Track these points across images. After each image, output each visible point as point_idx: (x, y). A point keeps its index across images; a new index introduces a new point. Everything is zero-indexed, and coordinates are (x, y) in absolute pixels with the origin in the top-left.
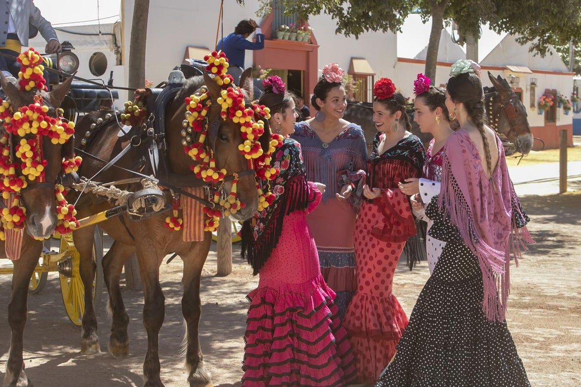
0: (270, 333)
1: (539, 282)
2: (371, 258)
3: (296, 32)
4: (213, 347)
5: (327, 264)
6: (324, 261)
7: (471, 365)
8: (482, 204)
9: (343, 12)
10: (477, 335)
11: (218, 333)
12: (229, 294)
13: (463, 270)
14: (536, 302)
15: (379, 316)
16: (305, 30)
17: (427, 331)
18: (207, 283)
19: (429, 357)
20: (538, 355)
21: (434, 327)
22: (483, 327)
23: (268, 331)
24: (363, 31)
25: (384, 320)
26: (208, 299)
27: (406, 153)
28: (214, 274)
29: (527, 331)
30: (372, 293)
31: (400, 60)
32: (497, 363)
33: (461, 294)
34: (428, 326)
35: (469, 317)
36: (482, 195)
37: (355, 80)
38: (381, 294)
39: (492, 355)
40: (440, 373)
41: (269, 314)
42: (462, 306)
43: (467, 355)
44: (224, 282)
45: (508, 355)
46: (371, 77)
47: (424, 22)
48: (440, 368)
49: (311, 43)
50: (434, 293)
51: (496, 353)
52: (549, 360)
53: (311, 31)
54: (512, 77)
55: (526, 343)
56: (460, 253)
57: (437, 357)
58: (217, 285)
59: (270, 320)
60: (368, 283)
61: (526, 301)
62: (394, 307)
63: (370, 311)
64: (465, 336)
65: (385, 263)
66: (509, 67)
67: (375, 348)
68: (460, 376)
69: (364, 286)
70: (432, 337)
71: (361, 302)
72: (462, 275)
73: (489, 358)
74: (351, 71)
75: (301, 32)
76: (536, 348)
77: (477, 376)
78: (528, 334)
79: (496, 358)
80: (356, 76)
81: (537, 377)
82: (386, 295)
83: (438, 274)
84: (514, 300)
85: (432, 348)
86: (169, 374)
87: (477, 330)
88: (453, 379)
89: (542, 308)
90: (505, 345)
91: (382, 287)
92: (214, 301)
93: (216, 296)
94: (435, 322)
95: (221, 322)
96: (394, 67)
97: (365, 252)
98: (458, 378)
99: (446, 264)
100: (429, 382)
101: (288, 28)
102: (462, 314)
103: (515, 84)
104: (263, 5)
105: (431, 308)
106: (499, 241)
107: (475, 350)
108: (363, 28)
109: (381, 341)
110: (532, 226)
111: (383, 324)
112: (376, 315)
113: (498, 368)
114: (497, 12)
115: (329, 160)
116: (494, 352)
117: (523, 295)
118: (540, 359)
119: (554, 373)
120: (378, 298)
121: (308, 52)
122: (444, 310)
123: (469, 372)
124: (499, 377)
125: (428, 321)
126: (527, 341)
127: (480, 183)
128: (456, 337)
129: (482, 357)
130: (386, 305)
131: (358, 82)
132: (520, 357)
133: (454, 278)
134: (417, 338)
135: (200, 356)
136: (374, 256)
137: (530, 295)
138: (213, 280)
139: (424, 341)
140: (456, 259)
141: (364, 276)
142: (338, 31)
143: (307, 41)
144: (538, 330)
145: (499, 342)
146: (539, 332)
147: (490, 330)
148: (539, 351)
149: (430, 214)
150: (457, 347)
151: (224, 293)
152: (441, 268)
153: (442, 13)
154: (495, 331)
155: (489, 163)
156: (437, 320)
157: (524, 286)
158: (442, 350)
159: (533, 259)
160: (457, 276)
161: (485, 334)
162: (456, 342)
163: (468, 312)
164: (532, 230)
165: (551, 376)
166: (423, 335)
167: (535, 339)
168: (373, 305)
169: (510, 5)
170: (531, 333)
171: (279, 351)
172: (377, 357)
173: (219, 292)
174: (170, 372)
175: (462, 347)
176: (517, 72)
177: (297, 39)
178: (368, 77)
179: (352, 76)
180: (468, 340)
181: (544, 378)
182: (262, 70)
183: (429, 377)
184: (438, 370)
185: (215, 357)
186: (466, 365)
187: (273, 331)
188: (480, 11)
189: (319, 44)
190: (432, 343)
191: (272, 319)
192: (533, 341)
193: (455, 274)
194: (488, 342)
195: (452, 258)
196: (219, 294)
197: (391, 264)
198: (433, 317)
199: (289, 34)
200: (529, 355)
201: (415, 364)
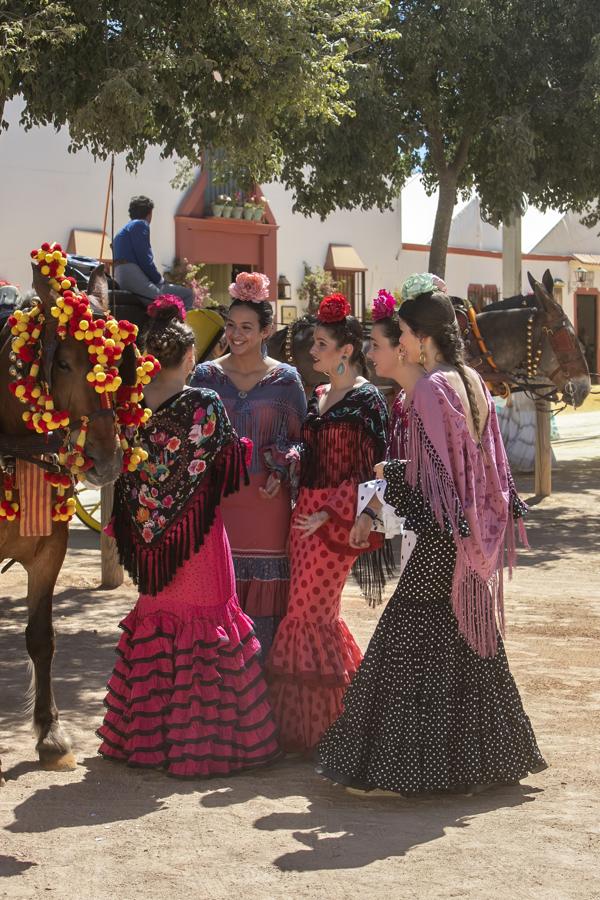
0: (169, 680)
1: (589, 595)
2: (308, 566)
3: (243, 206)
4: (81, 698)
5: (247, 575)
6: (243, 571)
7: (454, 725)
8: (468, 482)
9: (303, 179)
10: (464, 680)
11: (92, 677)
12: (116, 616)
13: (442, 584)
14: (579, 626)
15: (315, 651)
16: (257, 201)
17: (391, 677)
18: (84, 600)
19: (394, 716)
20: (569, 709)
21: (400, 670)
22: (474, 670)
23: (166, 677)
24: (334, 209)
25: (323, 656)
26: (83, 624)
27: (357, 412)
28: (98, 585)
29: (557, 671)
30: (305, 616)
31: (407, 247)
32: (492, 724)
33: (441, 620)
34: (392, 669)
35: (452, 654)
36: (467, 468)
37: (334, 278)
38: (320, 619)
39: (485, 712)
40: (410, 738)
41: (169, 651)
42: (442, 638)
43: (449, 710)
44: (110, 598)
45: (510, 711)
46: (360, 274)
47: (429, 194)
48: (411, 730)
49: (267, 223)
50: (400, 620)
51: (492, 709)
52: (585, 715)
53: (266, 203)
54: (583, 272)
55: (553, 691)
56: (436, 559)
57: (406, 715)
58: (99, 603)
59: (169, 661)
60: (300, 602)
61: (565, 625)
62: (338, 638)
63: (302, 644)
64: (447, 683)
65: (328, 574)
66: (577, 256)
67: (310, 700)
68: (439, 743)
69: (296, 606)
70: (398, 685)
71: (288, 629)
72: (440, 591)
73: (480, 716)
74: (329, 266)
75: (250, 205)
76: (567, 697)
77: (463, 744)
78: (559, 676)
79: (492, 716)
80: (336, 273)
81: (561, 741)
82: (326, 620)
83: (404, 591)
84: (546, 623)
85: (398, 702)
86: (12, 740)
87: (464, 673)
88: (430, 747)
89: (587, 636)
90: (506, 696)
91: (321, 609)
92: (91, 627)
93: (95, 620)
94: (401, 663)
95: (97, 660)
96: (397, 259)
97: (301, 555)
98: (436, 745)
99: (416, 576)
100: (394, 752)
101: (229, 199)
102: (443, 649)
103: (586, 282)
104: (181, 170)
105: (396, 642)
106: (493, 537)
107: (461, 702)
108: (334, 203)
109: (320, 689)
110: (593, 507)
111: (323, 663)
112: (311, 650)
113: (493, 730)
114: (537, 179)
115: (247, 416)
116: (489, 707)
117: (560, 616)
118: (569, 715)
119: (588, 736)
120: (314, 625)
121: (261, 237)
122: (414, 645)
123: (452, 736)
124: (495, 744)
125: (392, 661)
126: (555, 688)
127: (465, 450)
128: (434, 685)
129: (471, 714)
130: (328, 635)
131: (340, 283)
132: (527, 714)
133: (428, 596)
134: (377, 687)
135: (54, 714)
136: (312, 562)
137: (571, 616)
138: (94, 595)
139: (388, 692)
140: (430, 567)
141: (296, 591)
142: (296, 208)
143: (259, 219)
144: (574, 670)
145: (497, 691)
146: (574, 673)
147: (483, 674)
148: (571, 701)
149: (392, 498)
150: (436, 700)
151: (108, 615)
152: (409, 582)
153: (454, 181)
154: (491, 676)
155: (476, 421)
156: (405, 660)
157: (565, 601)
158: (414, 704)
159: (586, 559)
160: (433, 592)
161: (476, 680)
162: (434, 692)
163: (452, 646)
164: (592, 513)
165: (582, 740)
166: (386, 682)
167: (569, 683)
168: (307, 636)
169: (557, 168)
170: (564, 674)
171: (183, 706)
172: (313, 713)
173: (101, 614)
174: (13, 737)
175: (443, 699)
176: (590, 264)
177: (243, 217)
178: (356, 274)
179: (330, 273)
180: (451, 689)
181: (572, 743)
182: (190, 265)
183: (394, 745)
184: (407, 735)
185: (82, 714)
186: (448, 725)
187: (173, 677)
188: (511, 178)
189: (278, 224)
190: (398, 693)
191: (173, 658)
192: (564, 687)
193: (430, 590)
194: (481, 691)
195: (423, 566)
196: (100, 617)
197: (336, 576)
198: (399, 655)
199: (230, 208)
200: (554, 708)
201: (376, 726)
